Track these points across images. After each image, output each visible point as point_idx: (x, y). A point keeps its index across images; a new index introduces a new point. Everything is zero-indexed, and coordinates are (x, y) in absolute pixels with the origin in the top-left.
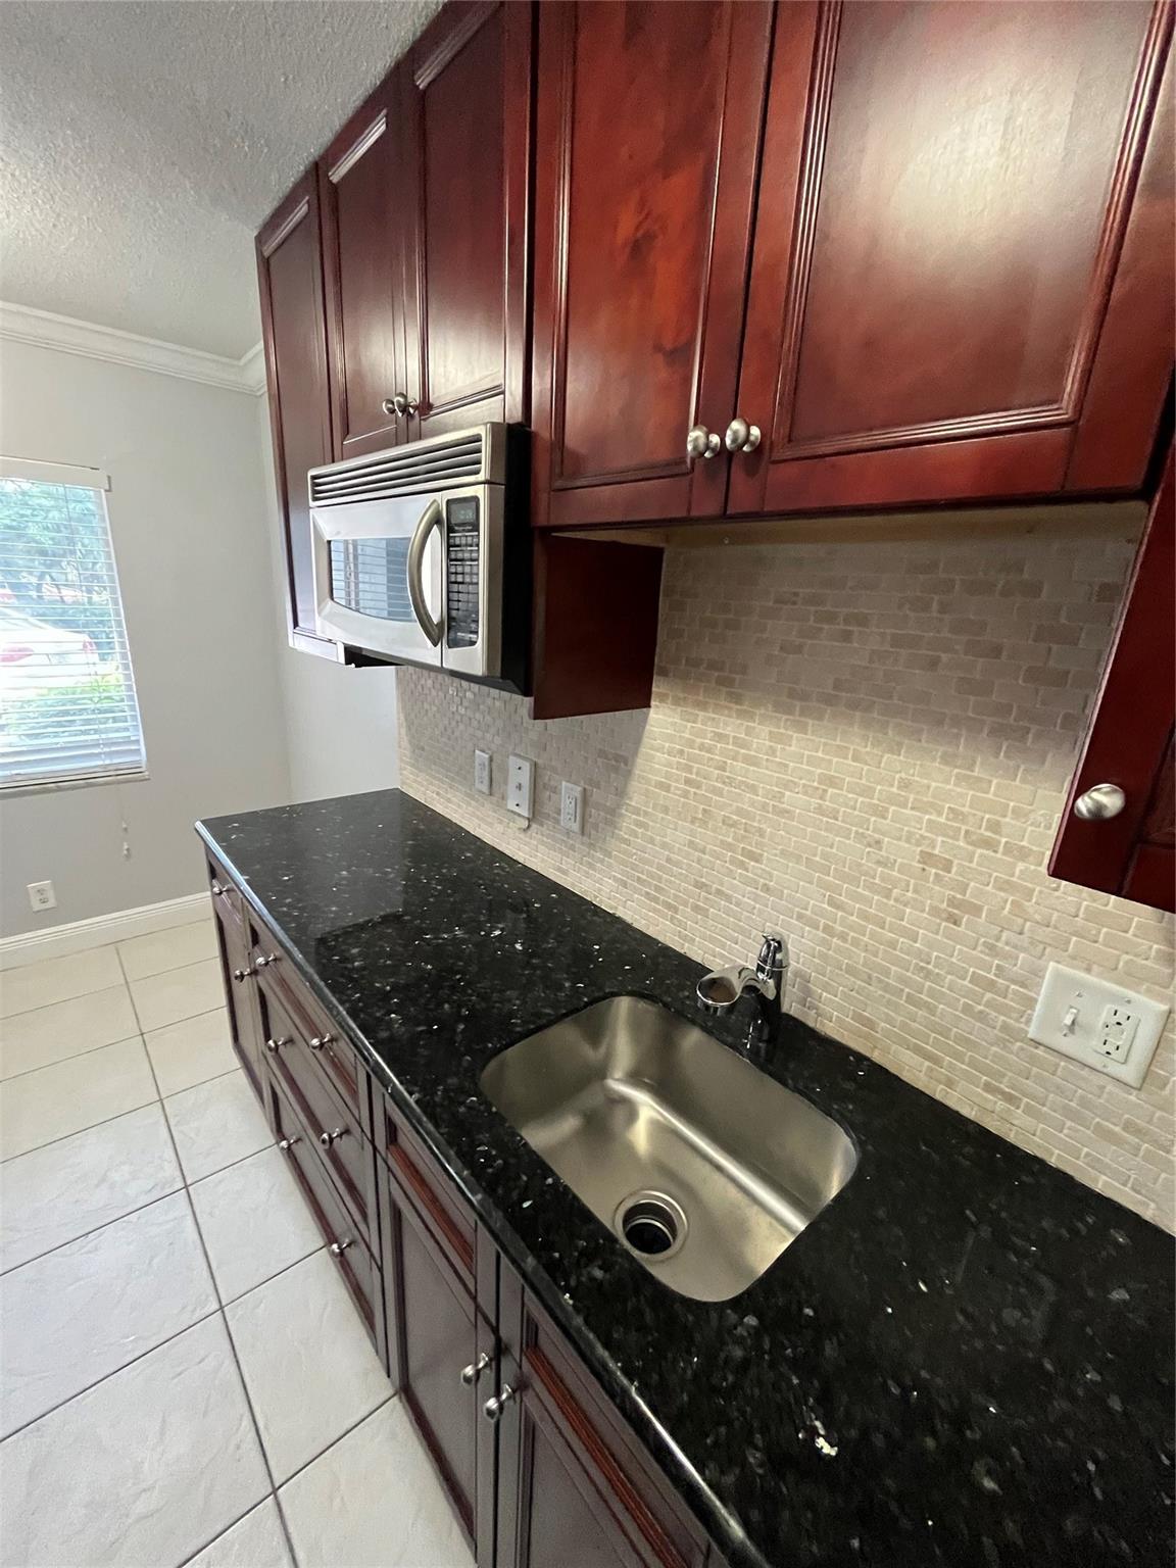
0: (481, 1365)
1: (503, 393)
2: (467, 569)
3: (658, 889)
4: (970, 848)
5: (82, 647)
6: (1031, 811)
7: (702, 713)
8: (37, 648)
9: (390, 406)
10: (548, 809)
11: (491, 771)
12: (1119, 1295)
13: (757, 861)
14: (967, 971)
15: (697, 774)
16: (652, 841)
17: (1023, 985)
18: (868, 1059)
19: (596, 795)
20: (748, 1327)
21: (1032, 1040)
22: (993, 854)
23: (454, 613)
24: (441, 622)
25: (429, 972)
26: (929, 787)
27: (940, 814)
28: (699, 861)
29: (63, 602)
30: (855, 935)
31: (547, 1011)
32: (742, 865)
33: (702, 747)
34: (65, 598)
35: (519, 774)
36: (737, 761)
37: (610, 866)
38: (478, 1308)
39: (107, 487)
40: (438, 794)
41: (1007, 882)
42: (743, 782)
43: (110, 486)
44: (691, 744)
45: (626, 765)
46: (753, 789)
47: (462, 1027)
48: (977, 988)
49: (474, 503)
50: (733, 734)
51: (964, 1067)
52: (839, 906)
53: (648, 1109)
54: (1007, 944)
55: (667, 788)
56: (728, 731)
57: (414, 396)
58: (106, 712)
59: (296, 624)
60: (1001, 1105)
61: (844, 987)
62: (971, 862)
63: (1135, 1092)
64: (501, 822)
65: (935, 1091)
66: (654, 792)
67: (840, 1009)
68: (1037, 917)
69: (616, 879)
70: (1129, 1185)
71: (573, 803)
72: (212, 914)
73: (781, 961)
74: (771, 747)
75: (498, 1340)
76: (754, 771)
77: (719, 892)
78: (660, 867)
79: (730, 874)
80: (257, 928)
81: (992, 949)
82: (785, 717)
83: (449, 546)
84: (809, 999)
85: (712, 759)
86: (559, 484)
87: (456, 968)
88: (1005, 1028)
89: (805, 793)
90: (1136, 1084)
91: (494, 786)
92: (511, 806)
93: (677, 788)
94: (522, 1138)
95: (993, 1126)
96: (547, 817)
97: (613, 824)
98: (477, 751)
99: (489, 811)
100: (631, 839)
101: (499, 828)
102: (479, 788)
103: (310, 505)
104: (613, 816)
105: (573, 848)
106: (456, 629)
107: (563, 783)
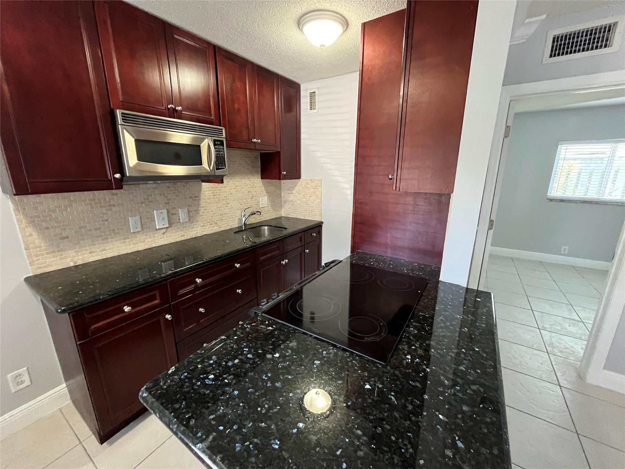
2: (221, 154)
3: (212, 222)
10: (175, 220)
11: (141, 222)
16: (208, 212)
19: (191, 209)
23: (217, 163)
24: (214, 165)
27: (248, 186)
32: (227, 206)
35: (162, 215)
37: (199, 224)
49: (221, 141)
64: (150, 237)
66: (206, 201)
69: (201, 227)
71: (185, 213)
79: (225, 209)
83: (214, 149)
86: (229, 140)
91: (144, 227)
96: (174, 223)
97: (198, 213)
98: (129, 218)
99: (141, 237)
100: (203, 214)
101: (149, 240)
102: (134, 232)
103: (120, 124)
104: (197, 211)
105: (186, 227)
106: (218, 166)
107: (180, 210)
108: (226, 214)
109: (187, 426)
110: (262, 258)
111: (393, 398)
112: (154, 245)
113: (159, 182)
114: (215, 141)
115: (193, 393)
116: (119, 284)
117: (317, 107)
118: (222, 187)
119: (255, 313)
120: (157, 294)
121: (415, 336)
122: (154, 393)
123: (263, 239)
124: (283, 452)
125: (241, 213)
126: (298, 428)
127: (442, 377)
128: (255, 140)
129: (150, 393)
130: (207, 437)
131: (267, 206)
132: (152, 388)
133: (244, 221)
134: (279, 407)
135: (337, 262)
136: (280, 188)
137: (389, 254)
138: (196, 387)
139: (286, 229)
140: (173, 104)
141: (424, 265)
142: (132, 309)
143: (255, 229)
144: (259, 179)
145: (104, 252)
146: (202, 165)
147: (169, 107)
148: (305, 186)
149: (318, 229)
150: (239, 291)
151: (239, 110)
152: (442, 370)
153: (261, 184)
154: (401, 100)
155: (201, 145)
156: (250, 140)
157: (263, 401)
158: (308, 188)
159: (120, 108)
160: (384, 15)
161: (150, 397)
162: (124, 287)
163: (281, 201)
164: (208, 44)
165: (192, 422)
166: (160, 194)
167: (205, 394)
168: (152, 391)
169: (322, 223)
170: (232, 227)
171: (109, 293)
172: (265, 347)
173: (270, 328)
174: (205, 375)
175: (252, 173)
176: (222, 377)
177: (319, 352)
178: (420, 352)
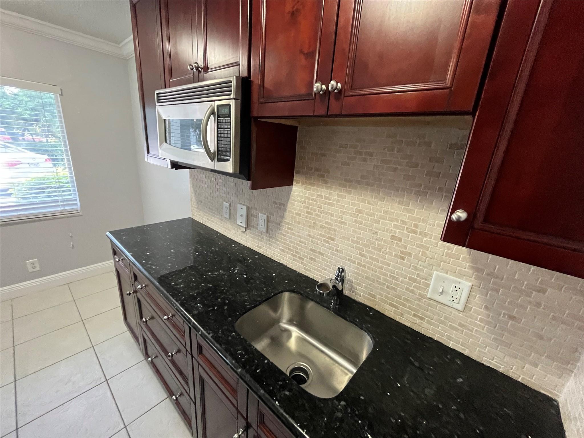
0: (240, 433)
1: (239, 65)
2: (226, 132)
3: (296, 252)
4: (408, 233)
5: (45, 161)
6: (428, 220)
7: (312, 187)
8: (23, 161)
9: (191, 67)
10: (253, 223)
11: (230, 210)
12: (460, 380)
13: (333, 240)
14: (407, 276)
15: (311, 210)
16: (294, 234)
17: (426, 280)
18: (373, 309)
19: (272, 218)
20: (342, 406)
21: (429, 298)
22: (416, 235)
23: (220, 149)
24: (215, 152)
25: (211, 288)
26: (394, 213)
27: (398, 222)
28: (312, 241)
29: (34, 141)
30: (369, 265)
31: (258, 299)
32: (328, 242)
33: (313, 200)
34: (35, 140)
35: (242, 210)
36: (326, 205)
37: (278, 245)
38: (239, 412)
39: (61, 94)
40: (208, 219)
41: (420, 245)
42: (328, 212)
43: (62, 93)
44: (308, 198)
45: (284, 206)
46: (332, 215)
47: (226, 307)
48: (411, 282)
49: (229, 107)
50: (324, 195)
51: (406, 309)
52: (363, 255)
53: (295, 332)
54: (420, 266)
55: (299, 215)
56: (323, 194)
57: (201, 64)
58: (58, 188)
59: (148, 152)
60: (418, 321)
61: (365, 284)
62: (408, 238)
63: (461, 313)
64: (234, 229)
65: (397, 318)
66: (295, 217)
67: (364, 292)
68: (431, 256)
69: (280, 249)
70: (460, 344)
71: (263, 221)
72: (114, 269)
73: (343, 276)
74: (338, 199)
75: (247, 423)
76: (332, 208)
77: (320, 253)
78: (297, 244)
79: (323, 245)
80: (136, 273)
81: (416, 268)
82: (343, 188)
83: (218, 123)
84: (352, 289)
85: (317, 204)
86: (262, 100)
87: (221, 285)
88: (420, 294)
89: (351, 216)
90: (462, 310)
91: (231, 216)
92: (239, 223)
93: (304, 215)
94: (254, 347)
95: (416, 328)
96: (251, 226)
97: (280, 229)
98: (224, 203)
100: (286, 234)
101: (234, 231)
102: (225, 216)
103: (156, 105)
105: (263, 238)
106: (221, 155)
107: (260, 214)
112: (236, 239)
145: (212, 223)
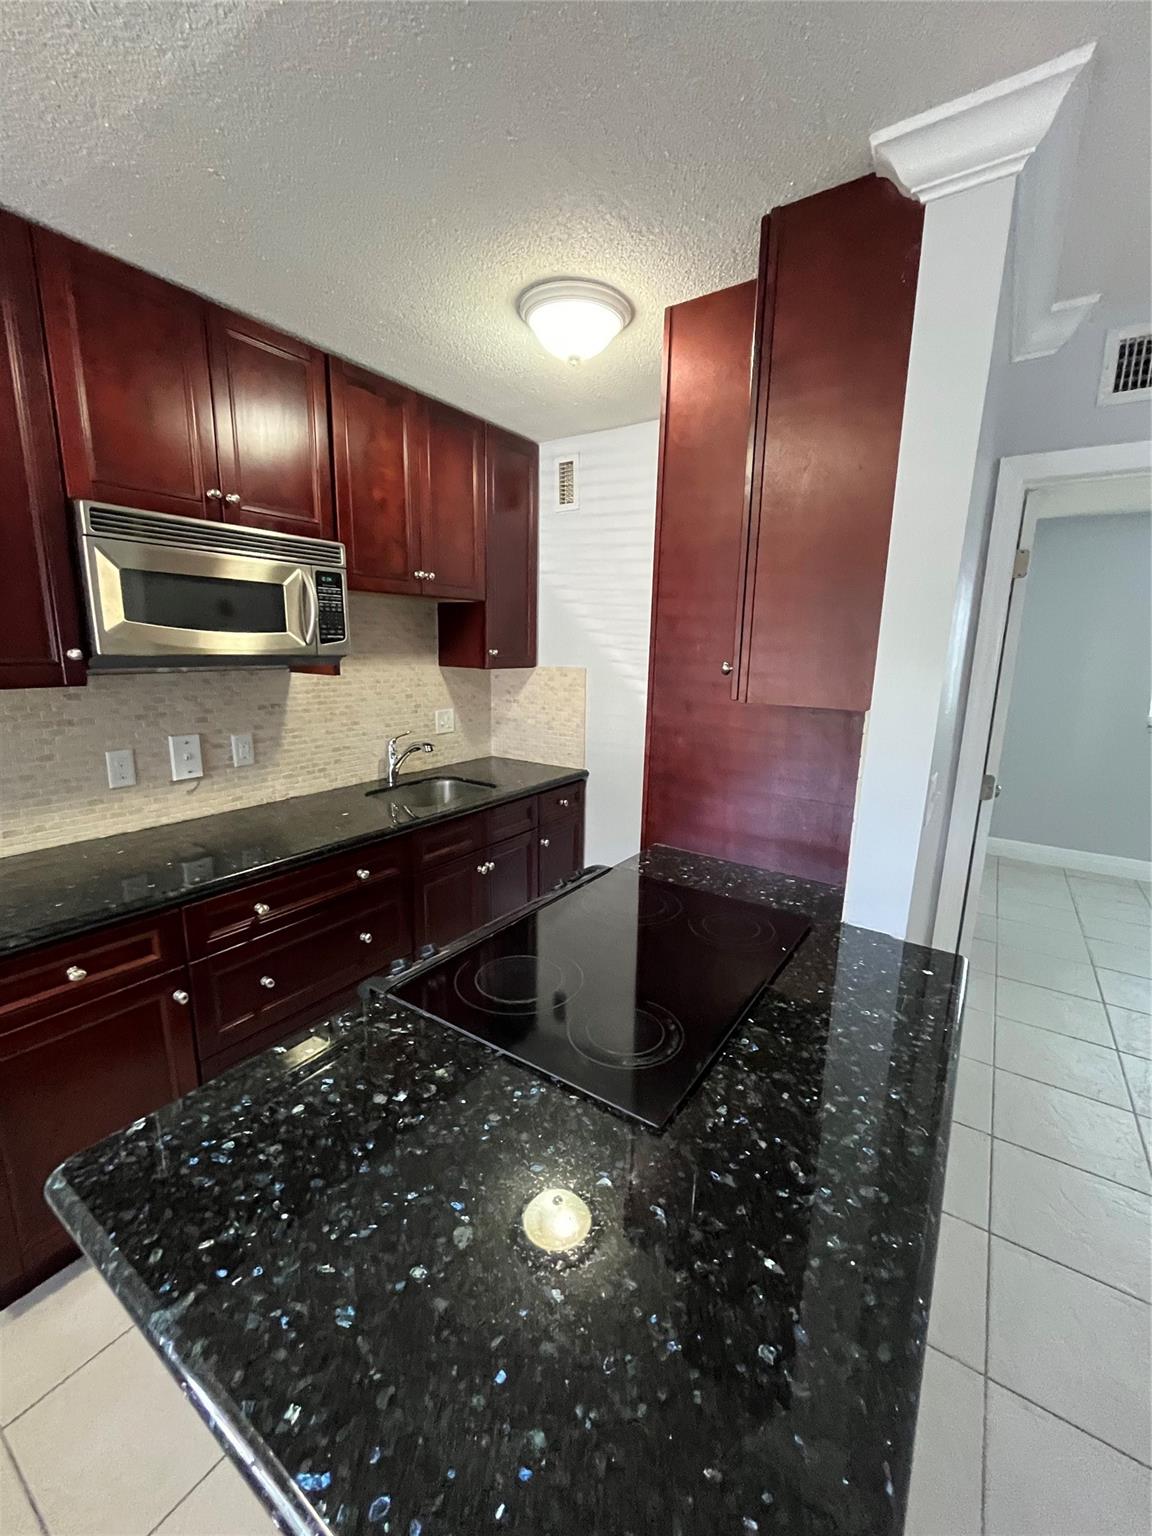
2: (334, 605)
3: (312, 766)
10: (220, 762)
11: (136, 763)
16: (305, 742)
19: (262, 734)
23: (324, 626)
32: (352, 730)
35: (188, 747)
37: (279, 772)
45: (280, 707)
49: (335, 576)
66: (301, 716)
71: (246, 746)
78: (312, 753)
83: (318, 593)
91: (142, 776)
92: (180, 776)
96: (215, 768)
97: (279, 745)
98: (107, 754)
99: (135, 800)
100: (292, 748)
101: (155, 806)
102: (116, 786)
103: (85, 532)
104: (276, 741)
105: (246, 778)
106: (326, 634)
107: (233, 738)
108: (348, 748)
109: (141, 1268)
110: (427, 857)
111: (659, 1211)
112: (165, 820)
113: (184, 669)
114: (319, 575)
115: (173, 1185)
116: (61, 911)
117: (575, 498)
118: (340, 684)
119: (372, 992)
120: (156, 941)
121: (750, 1059)
122: (81, 1183)
123: (440, 810)
124: (360, 1338)
125: (387, 747)
126: (410, 1280)
127: (793, 1164)
128: (421, 574)
129: (70, 1182)
130: (184, 1294)
131: (452, 730)
132: (80, 1168)
133: (392, 767)
134: (375, 1226)
135: (599, 871)
136: (487, 689)
137: (733, 854)
138: (184, 1171)
139: (494, 786)
140: (219, 490)
141: (812, 882)
142: (88, 975)
143: (419, 785)
144: (434, 666)
145: (38, 834)
146: (285, 631)
147: (209, 494)
148: (546, 684)
149: (573, 790)
150: (366, 937)
151: (383, 503)
152: (797, 1147)
153: (441, 679)
154: (748, 488)
155: (285, 583)
156: (406, 574)
157: (341, 1210)
158: (552, 689)
159: (86, 498)
160: (714, 290)
161: (70, 1190)
162: (72, 920)
163: (490, 718)
164: (312, 351)
165: (156, 1256)
166: (187, 698)
167: (201, 1188)
168: (76, 1177)
169: (586, 774)
170: (364, 781)
171: (33, 934)
172: (374, 1076)
173: (399, 1030)
174: (214, 1142)
175: (418, 652)
176: (255, 1147)
177: (503, 1092)
178: (753, 1099)
